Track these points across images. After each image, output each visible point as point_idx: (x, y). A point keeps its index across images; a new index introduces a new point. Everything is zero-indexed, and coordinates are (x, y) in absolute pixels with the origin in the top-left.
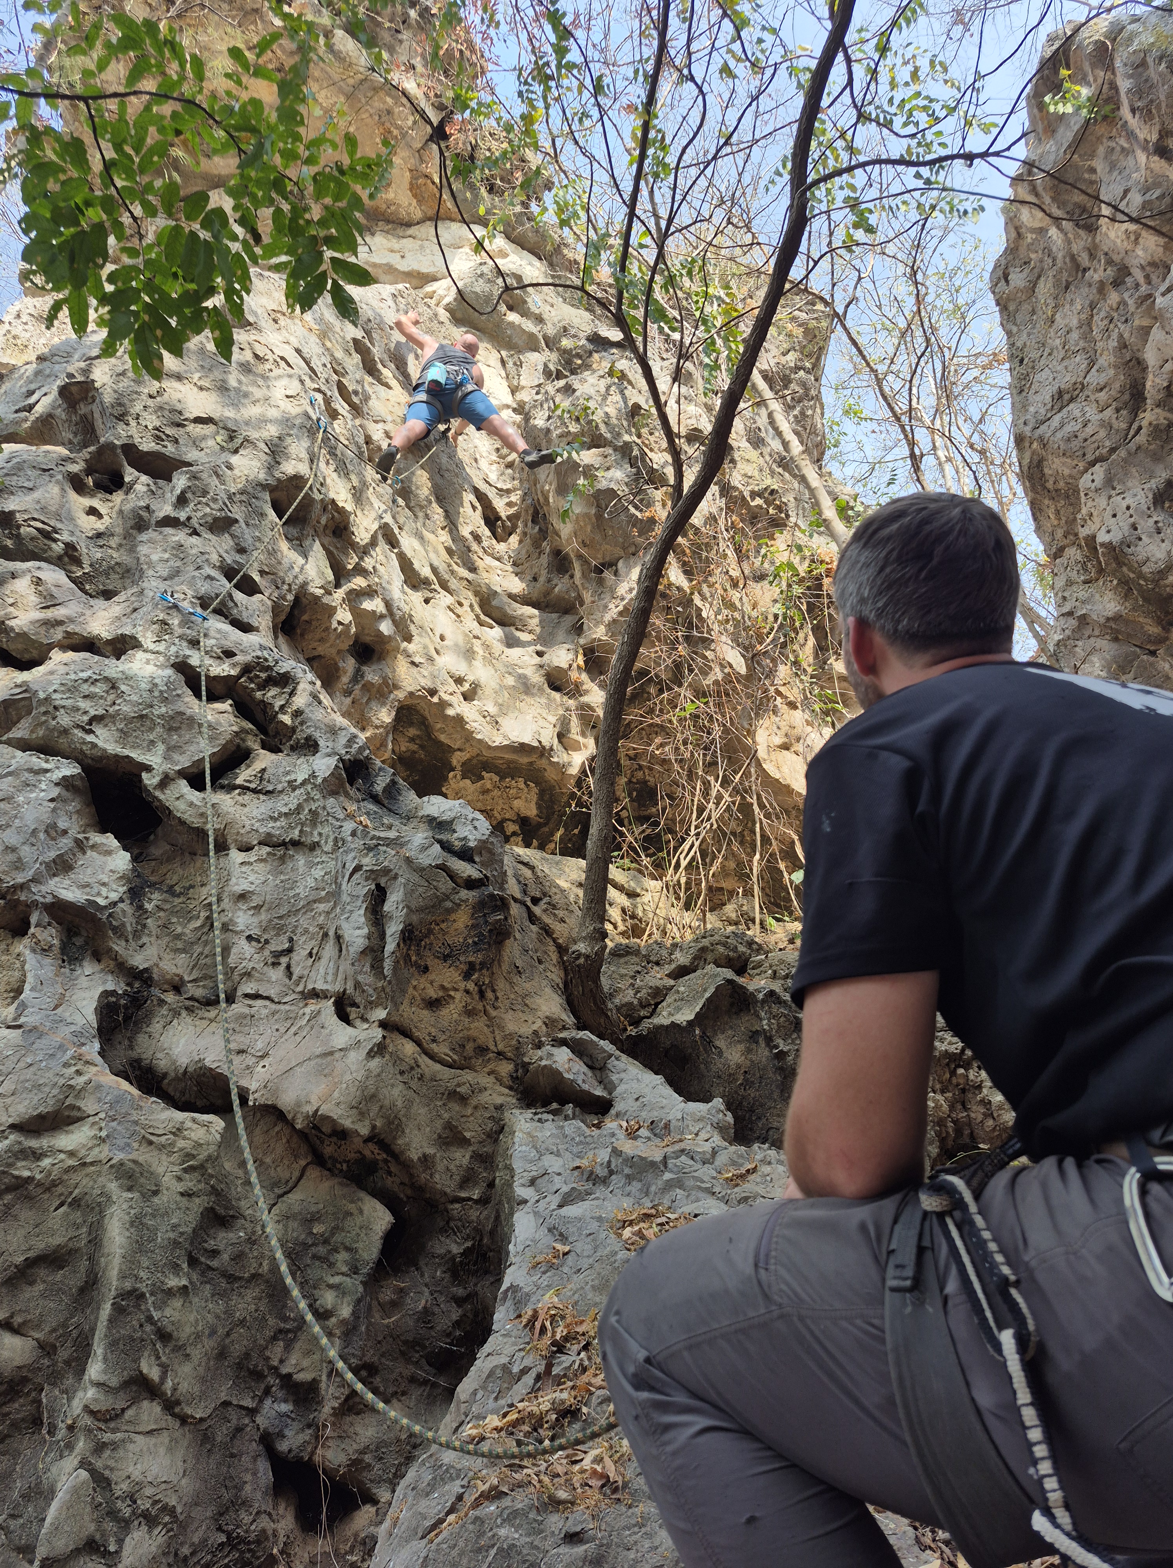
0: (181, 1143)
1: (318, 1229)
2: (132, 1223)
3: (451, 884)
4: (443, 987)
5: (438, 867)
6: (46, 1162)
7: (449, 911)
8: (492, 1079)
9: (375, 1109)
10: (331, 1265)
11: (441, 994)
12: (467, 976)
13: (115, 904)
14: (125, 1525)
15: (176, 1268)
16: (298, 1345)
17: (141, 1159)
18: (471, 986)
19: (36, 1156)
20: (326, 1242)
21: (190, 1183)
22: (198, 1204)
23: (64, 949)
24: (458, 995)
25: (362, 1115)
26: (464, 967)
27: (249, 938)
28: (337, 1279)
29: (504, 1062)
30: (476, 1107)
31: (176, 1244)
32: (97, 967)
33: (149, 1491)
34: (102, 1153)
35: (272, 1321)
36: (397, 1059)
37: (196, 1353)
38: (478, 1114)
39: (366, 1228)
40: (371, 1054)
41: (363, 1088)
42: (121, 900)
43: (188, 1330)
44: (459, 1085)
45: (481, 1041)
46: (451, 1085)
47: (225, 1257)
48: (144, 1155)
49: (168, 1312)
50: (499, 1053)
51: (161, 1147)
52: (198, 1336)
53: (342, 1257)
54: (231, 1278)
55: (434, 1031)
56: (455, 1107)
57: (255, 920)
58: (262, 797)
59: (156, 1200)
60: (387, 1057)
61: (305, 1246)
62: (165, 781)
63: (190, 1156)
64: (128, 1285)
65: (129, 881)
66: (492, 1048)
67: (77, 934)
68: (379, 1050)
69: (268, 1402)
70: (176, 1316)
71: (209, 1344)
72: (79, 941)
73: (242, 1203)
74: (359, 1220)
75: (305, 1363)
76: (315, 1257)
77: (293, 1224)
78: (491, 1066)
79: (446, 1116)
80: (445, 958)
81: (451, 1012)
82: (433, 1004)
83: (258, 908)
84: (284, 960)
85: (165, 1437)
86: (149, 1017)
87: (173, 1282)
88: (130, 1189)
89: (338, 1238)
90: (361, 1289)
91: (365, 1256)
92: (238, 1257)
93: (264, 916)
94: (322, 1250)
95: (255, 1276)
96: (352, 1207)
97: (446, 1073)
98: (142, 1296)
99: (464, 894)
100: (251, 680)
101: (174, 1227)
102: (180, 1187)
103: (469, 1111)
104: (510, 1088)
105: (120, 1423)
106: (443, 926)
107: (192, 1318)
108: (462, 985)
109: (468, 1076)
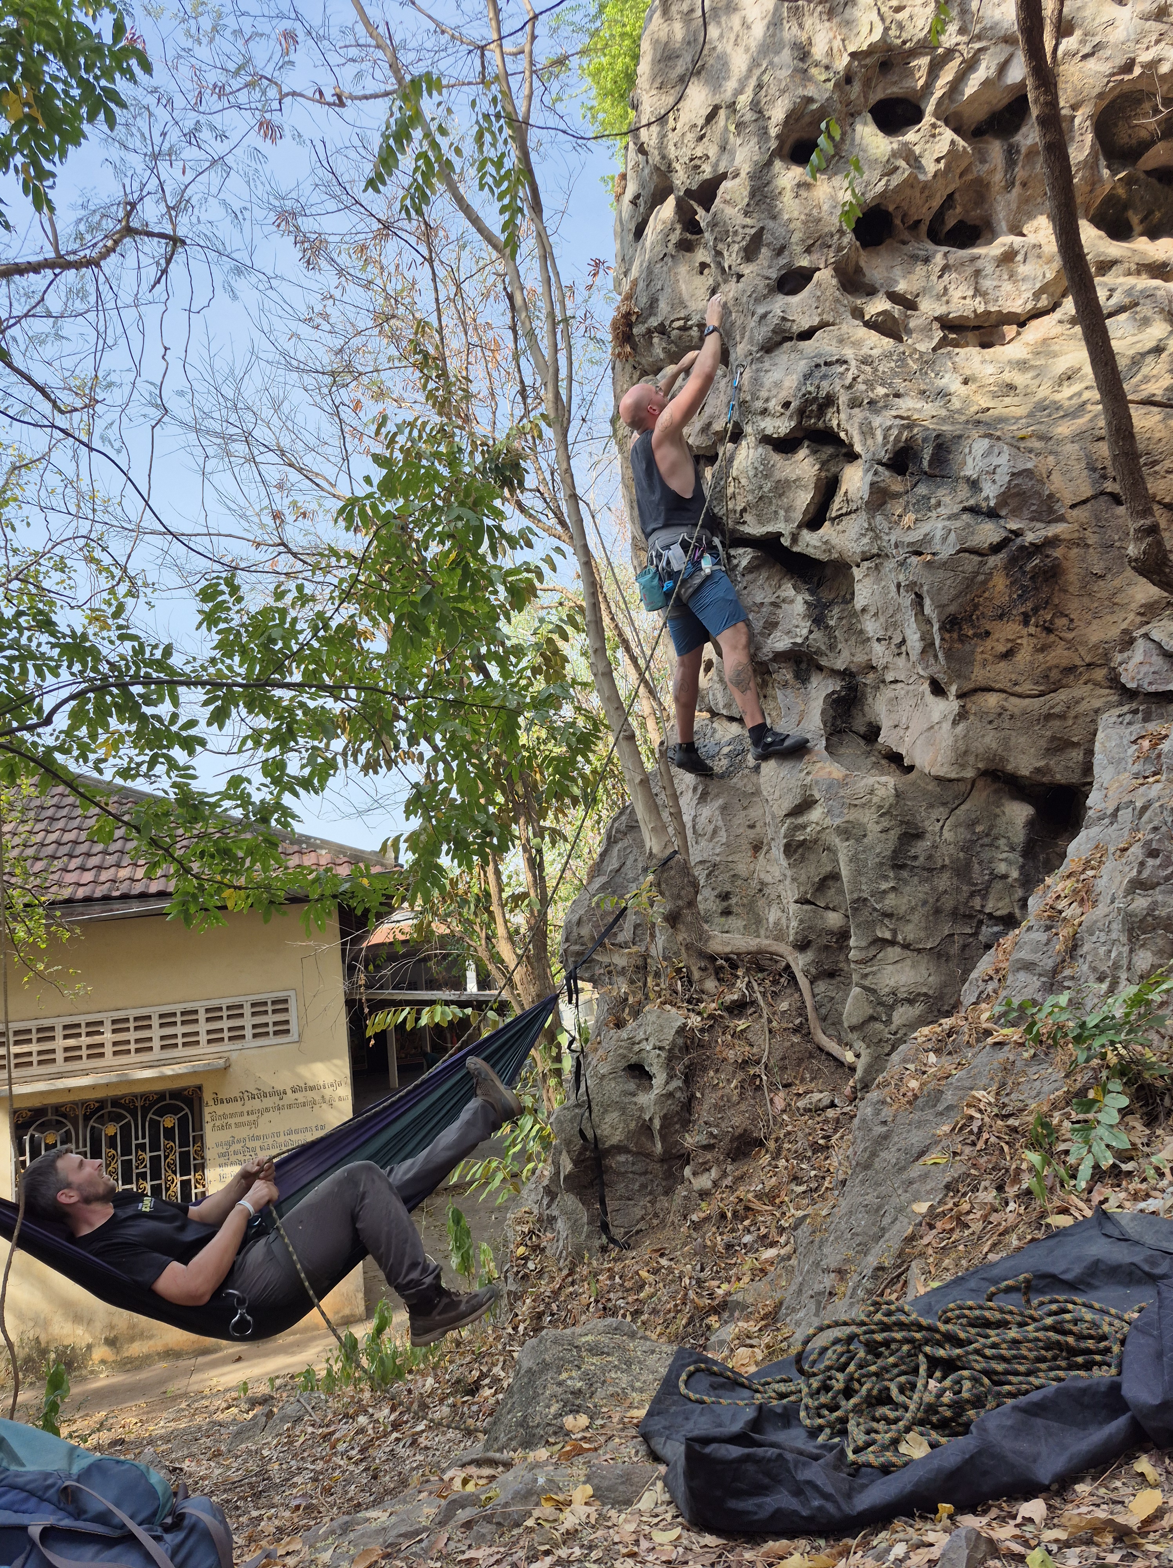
0: (875, 799)
1: (979, 829)
2: (851, 861)
3: (976, 559)
4: (1008, 640)
5: (959, 552)
6: (809, 829)
7: (985, 582)
8: (1090, 686)
9: (971, 759)
10: (997, 848)
11: (1009, 645)
12: (1026, 623)
13: (807, 638)
14: (892, 1008)
15: (886, 878)
16: (991, 896)
17: (851, 818)
18: (1032, 630)
19: (804, 827)
20: (987, 835)
21: (885, 823)
22: (893, 835)
23: (797, 676)
24: (1024, 641)
25: (963, 766)
26: (1021, 618)
27: (879, 640)
28: (1005, 855)
29: (1097, 669)
30: (1076, 717)
31: (881, 864)
32: (821, 677)
33: (903, 989)
34: (828, 822)
35: (965, 888)
36: (982, 715)
37: (916, 917)
38: (1080, 721)
39: (1011, 823)
40: (955, 723)
41: (955, 749)
42: (811, 632)
43: (904, 908)
44: (1052, 708)
45: (1065, 663)
46: (1045, 710)
47: (921, 859)
48: (852, 815)
49: (887, 902)
50: (1089, 665)
51: (863, 806)
52: (913, 909)
53: (1002, 842)
54: (930, 870)
55: (1014, 677)
56: (1057, 723)
57: (878, 624)
58: (853, 516)
59: (865, 840)
60: (972, 717)
61: (974, 842)
62: (795, 538)
63: (880, 807)
64: (855, 896)
65: (810, 616)
66: (1078, 662)
67: (801, 662)
68: (962, 715)
69: (984, 928)
70: (893, 903)
71: (922, 911)
72: (804, 666)
73: (926, 823)
74: (1004, 819)
75: (1000, 905)
76: (982, 846)
77: (962, 830)
78: (1085, 678)
79: (1049, 733)
80: (1001, 617)
81: (1024, 656)
82: (1008, 655)
83: (876, 614)
84: (903, 648)
85: (908, 962)
86: (864, 694)
87: (884, 886)
88: (847, 840)
89: (995, 832)
90: (1021, 860)
91: (1016, 840)
92: (930, 857)
93: (882, 619)
94: (986, 840)
95: (943, 867)
96: (998, 811)
97: (1036, 703)
98: (866, 899)
99: (994, 561)
100: (810, 417)
101: (878, 855)
102: (879, 828)
103: (1070, 722)
104: (1111, 688)
105: (875, 961)
106: (986, 595)
107: (905, 901)
108: (1025, 632)
109: (1062, 696)
